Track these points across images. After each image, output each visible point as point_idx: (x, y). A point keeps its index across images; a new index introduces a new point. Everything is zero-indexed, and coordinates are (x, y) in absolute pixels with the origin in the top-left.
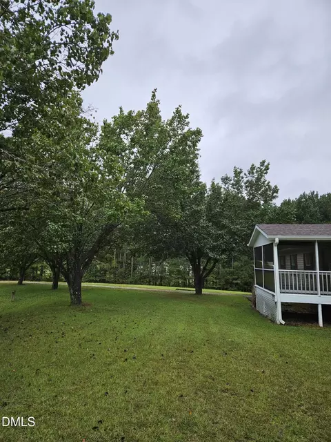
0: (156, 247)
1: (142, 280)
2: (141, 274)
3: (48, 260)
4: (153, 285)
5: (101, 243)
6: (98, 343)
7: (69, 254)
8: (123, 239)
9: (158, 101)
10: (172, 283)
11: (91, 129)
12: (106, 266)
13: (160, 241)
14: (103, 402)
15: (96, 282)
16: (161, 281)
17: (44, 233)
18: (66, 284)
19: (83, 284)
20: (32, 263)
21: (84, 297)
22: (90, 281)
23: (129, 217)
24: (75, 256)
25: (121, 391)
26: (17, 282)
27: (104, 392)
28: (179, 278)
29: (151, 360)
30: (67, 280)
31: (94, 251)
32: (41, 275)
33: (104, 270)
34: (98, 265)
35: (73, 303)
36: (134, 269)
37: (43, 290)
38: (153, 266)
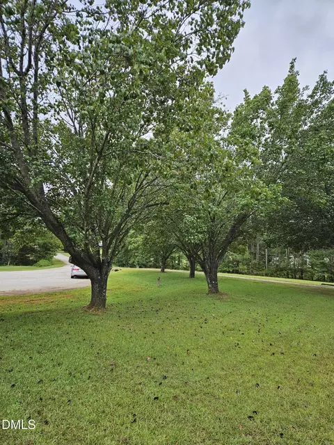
0: (294, 237)
1: (278, 272)
2: (277, 266)
3: (184, 250)
4: (292, 278)
5: (234, 233)
6: (241, 333)
7: (204, 245)
8: (256, 229)
9: (297, 72)
10: (315, 277)
11: (223, 119)
12: (239, 257)
13: (300, 230)
14: (255, 392)
15: (229, 272)
16: (302, 274)
17: (182, 225)
18: (203, 273)
19: (219, 274)
20: (171, 253)
21: (220, 286)
22: (224, 272)
23: (264, 205)
24: (209, 246)
25: (273, 386)
26: (160, 270)
27: (254, 383)
28: (324, 272)
29: (302, 358)
30: (204, 269)
31: (228, 242)
32: (179, 264)
33: (236, 261)
34: (231, 256)
35: (211, 292)
36: (269, 261)
37: (182, 277)
38: (290, 258)
